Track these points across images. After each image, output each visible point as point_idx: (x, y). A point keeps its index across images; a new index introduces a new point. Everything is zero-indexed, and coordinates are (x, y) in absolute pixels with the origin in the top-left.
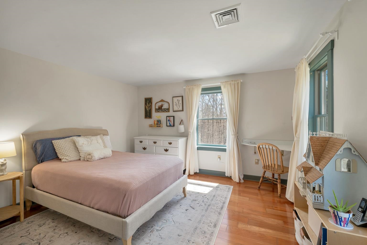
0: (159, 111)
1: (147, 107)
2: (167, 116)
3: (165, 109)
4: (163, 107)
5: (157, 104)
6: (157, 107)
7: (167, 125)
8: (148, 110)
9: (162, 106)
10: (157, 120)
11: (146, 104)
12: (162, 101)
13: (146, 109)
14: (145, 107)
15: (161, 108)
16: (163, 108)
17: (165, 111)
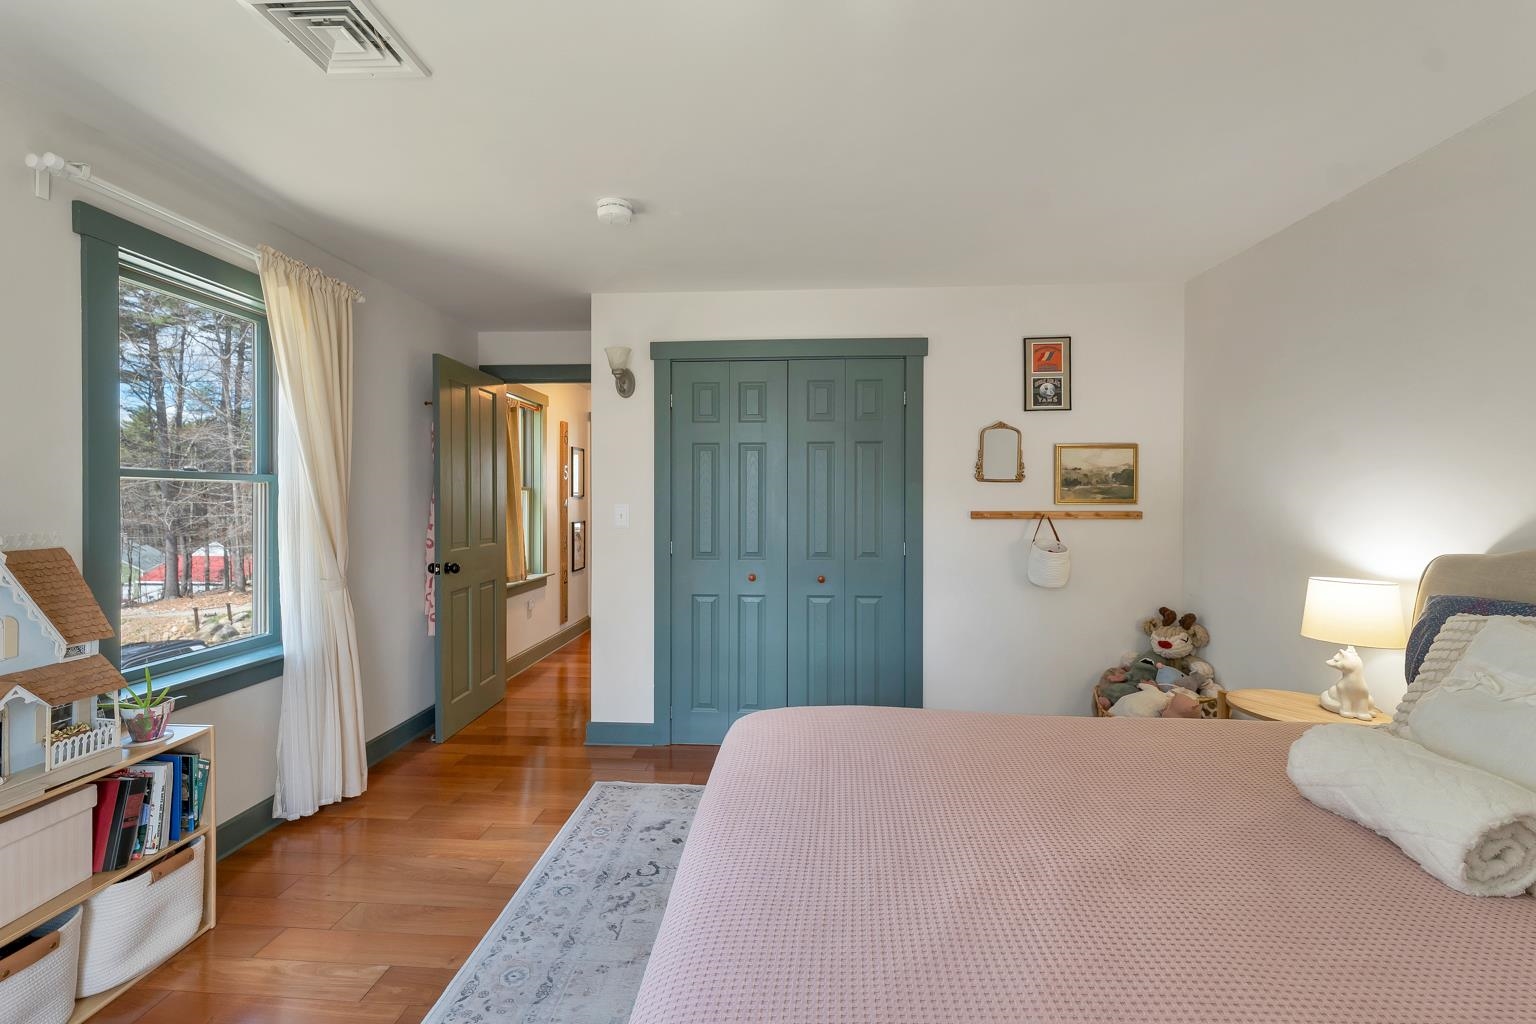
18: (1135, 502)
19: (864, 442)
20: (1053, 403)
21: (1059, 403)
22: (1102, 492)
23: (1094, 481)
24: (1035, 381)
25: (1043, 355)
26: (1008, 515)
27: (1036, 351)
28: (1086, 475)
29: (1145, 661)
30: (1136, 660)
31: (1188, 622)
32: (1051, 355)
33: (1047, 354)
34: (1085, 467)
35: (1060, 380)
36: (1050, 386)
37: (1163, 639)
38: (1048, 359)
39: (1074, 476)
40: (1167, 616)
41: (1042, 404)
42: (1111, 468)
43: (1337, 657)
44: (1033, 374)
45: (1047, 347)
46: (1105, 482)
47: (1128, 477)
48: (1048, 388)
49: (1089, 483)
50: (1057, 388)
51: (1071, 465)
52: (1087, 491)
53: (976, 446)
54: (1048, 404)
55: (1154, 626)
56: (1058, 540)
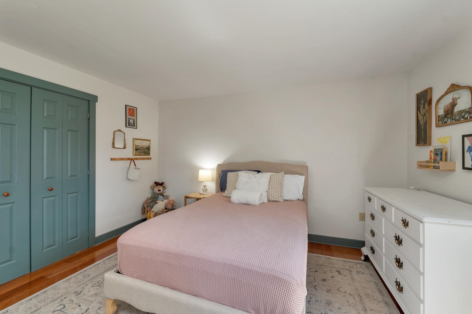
0: (446, 123)
1: (420, 118)
2: (464, 137)
3: (461, 112)
4: (456, 107)
5: (442, 101)
6: (441, 112)
7: (466, 166)
8: (421, 123)
9: (454, 104)
10: (435, 150)
11: (418, 109)
12: (454, 87)
13: (418, 121)
14: (418, 117)
15: (452, 112)
16: (457, 109)
17: (463, 117)
18: (150, 155)
19: (71, 131)
20: (133, 126)
21: (134, 126)
22: (144, 152)
23: (142, 149)
24: (129, 118)
25: (130, 111)
26: (122, 159)
27: (129, 110)
28: (140, 148)
29: (155, 196)
30: (151, 196)
31: (162, 184)
32: (132, 112)
33: (131, 111)
34: (140, 145)
35: (134, 120)
36: (132, 121)
37: (158, 189)
38: (132, 113)
39: (138, 148)
40: (157, 184)
41: (130, 126)
42: (145, 146)
43: (204, 184)
44: (128, 117)
45: (131, 109)
46: (144, 150)
47: (148, 148)
48: (131, 121)
49: (141, 150)
50: (134, 122)
51: (137, 144)
52: (140, 152)
53: (113, 137)
54: (132, 126)
55: (154, 186)
56: (135, 166)
